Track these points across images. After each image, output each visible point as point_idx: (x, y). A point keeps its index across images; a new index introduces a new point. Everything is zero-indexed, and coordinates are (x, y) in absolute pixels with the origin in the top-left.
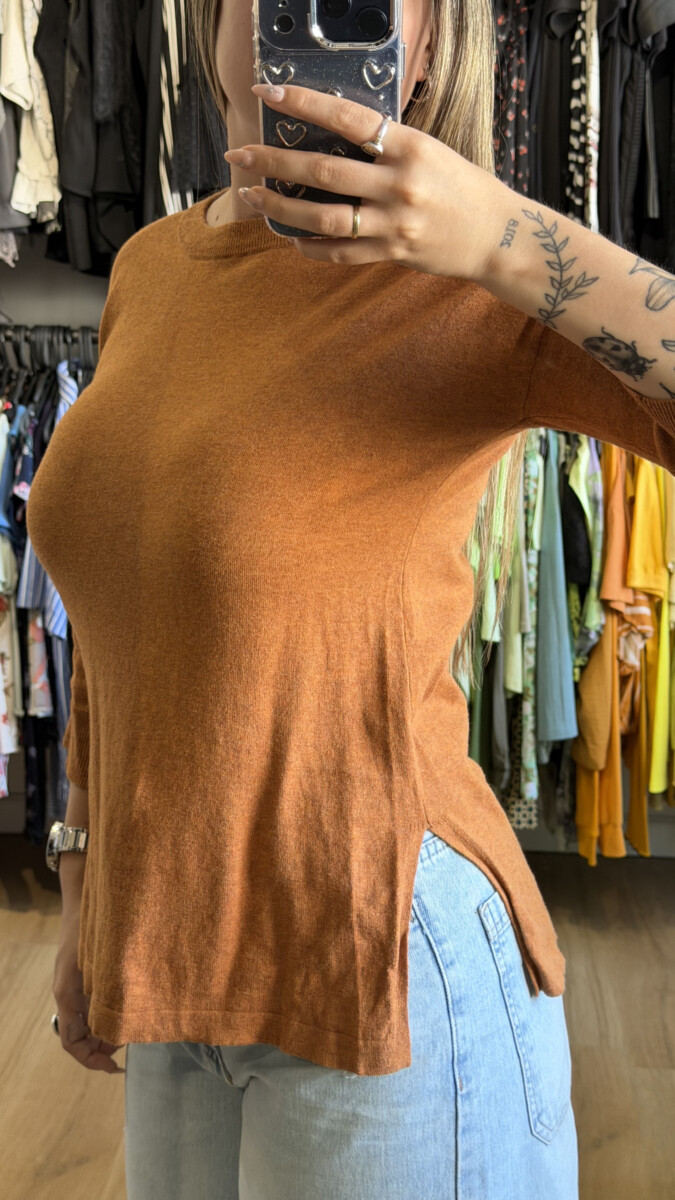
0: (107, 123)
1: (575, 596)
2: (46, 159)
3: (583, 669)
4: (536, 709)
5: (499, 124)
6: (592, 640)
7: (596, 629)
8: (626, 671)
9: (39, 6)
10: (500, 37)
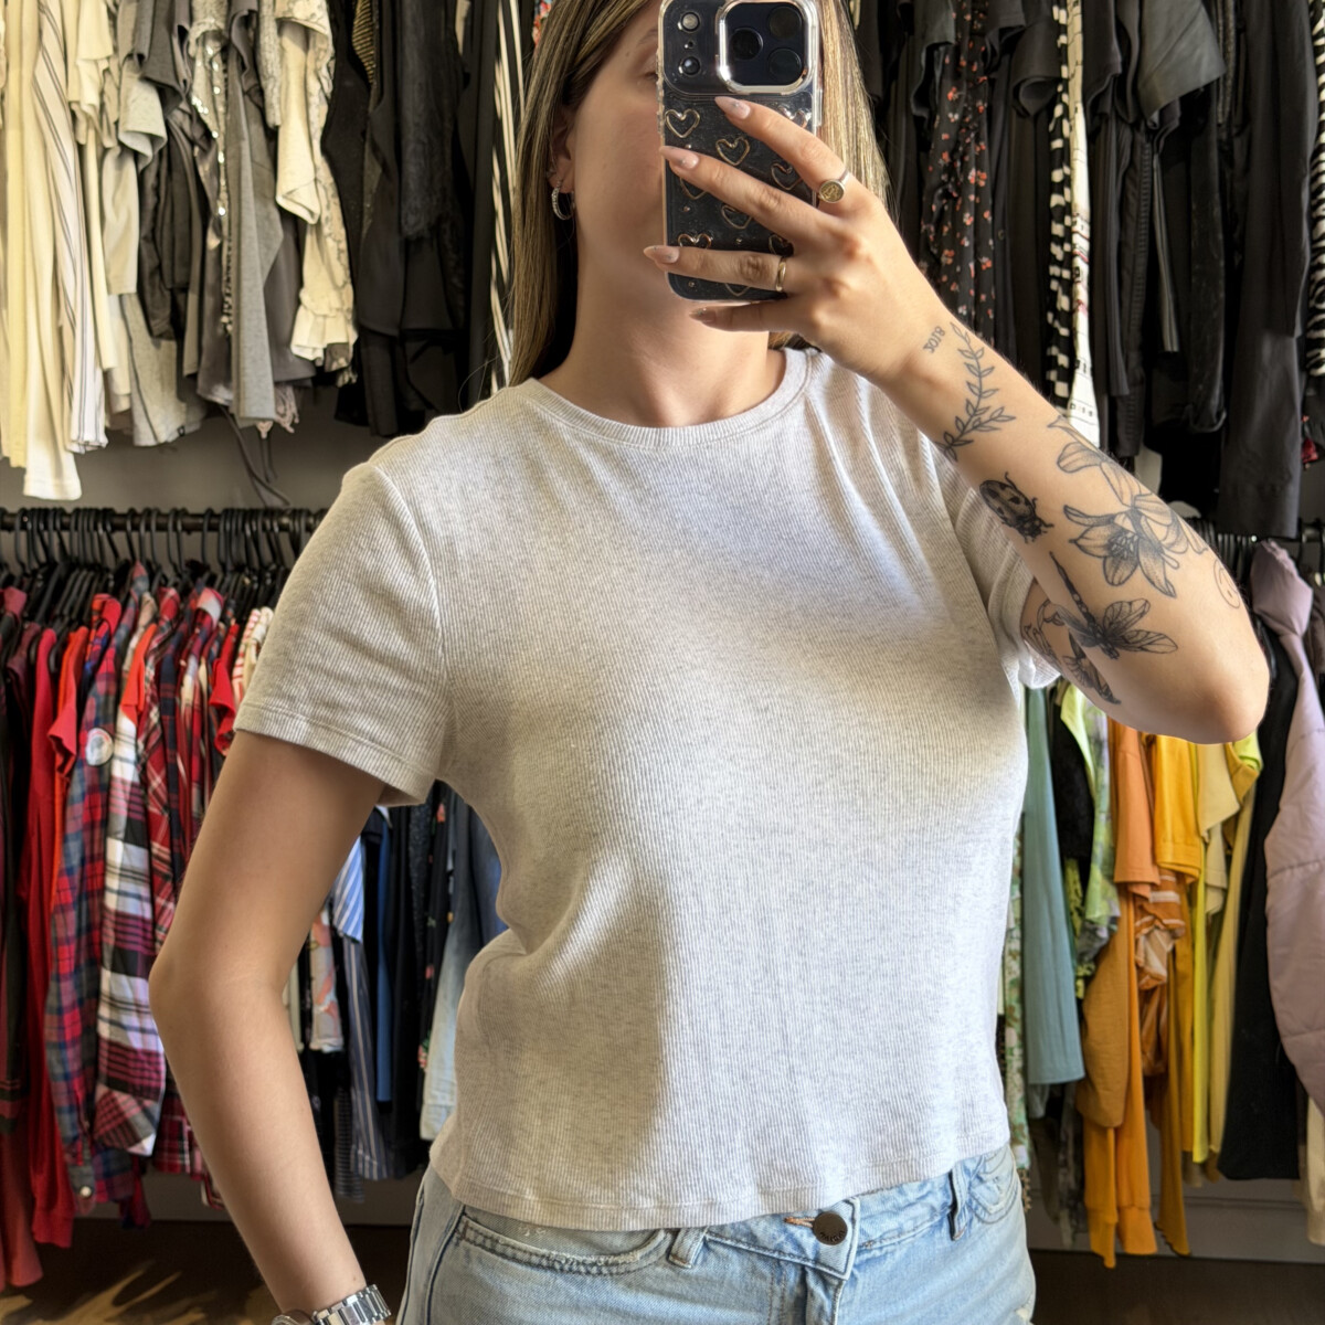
0: (420, 240)
1: (1074, 875)
2: (336, 287)
3: (1088, 980)
4: (1023, 1038)
5: (953, 231)
6: (1101, 939)
7: (1104, 923)
8: (1148, 983)
9: (328, 89)
10: (950, 115)
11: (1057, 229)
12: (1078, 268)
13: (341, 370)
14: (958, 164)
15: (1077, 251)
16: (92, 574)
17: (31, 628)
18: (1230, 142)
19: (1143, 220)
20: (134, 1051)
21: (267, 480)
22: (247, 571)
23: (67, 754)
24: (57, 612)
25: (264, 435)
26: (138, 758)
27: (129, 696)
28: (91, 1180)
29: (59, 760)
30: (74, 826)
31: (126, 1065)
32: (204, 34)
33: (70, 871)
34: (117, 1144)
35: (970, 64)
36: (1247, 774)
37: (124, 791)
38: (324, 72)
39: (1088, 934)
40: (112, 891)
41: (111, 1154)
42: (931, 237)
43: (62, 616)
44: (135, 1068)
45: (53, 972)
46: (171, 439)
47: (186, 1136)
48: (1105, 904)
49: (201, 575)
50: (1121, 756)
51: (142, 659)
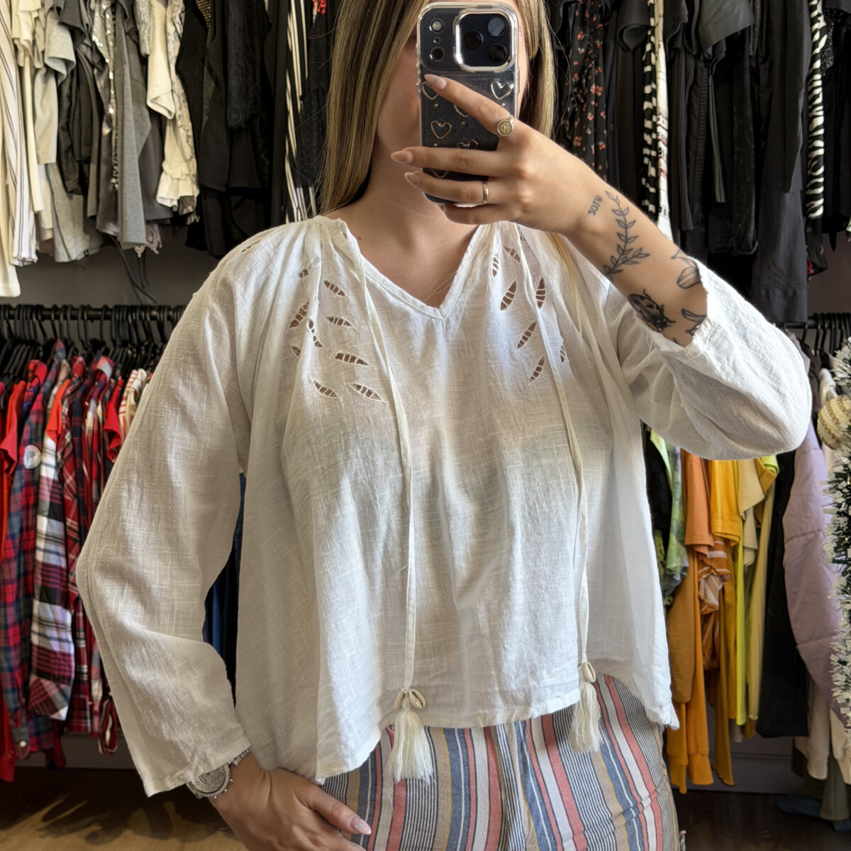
0: (239, 130)
1: (660, 540)
2: (186, 161)
5: (581, 124)
6: (676, 581)
7: (679, 570)
8: (707, 610)
9: (180, 31)
10: (579, 49)
11: (648, 124)
12: (660, 149)
13: (189, 214)
14: (584, 81)
15: (660, 137)
16: (29, 347)
18: (757, 68)
19: (702, 118)
20: (55, 653)
21: (143, 287)
22: (129, 345)
23: (11, 461)
24: (6, 371)
25: (140, 256)
26: (58, 464)
27: (51, 425)
28: (27, 737)
29: (6, 465)
31: (48, 662)
33: (13, 536)
34: (43, 713)
35: (592, 16)
36: (769, 475)
37: (48, 485)
38: (178, 20)
39: (667, 578)
40: (40, 549)
41: (40, 720)
42: (567, 128)
43: (8, 374)
44: (55, 664)
45: (2, 601)
46: (79, 258)
47: (88, 708)
48: (679, 559)
49: (100, 349)
50: (689, 464)
51: (60, 402)
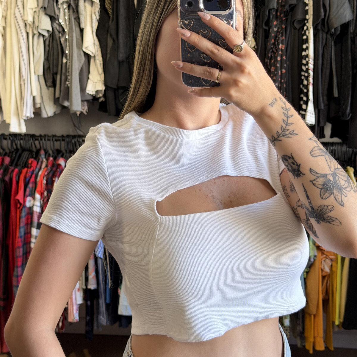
0: (123, 61)
2: (99, 74)
3: (307, 273)
5: (274, 62)
6: (311, 262)
7: (313, 257)
8: (324, 274)
9: (98, 17)
10: (275, 29)
11: (304, 62)
12: (310, 73)
13: (100, 97)
14: (276, 43)
15: (309, 68)
16: (29, 153)
17: (11, 168)
21: (79, 127)
23: (21, 204)
24: (19, 163)
25: (78, 115)
26: (41, 205)
27: (38, 188)
29: (19, 205)
30: (22, 224)
32: (63, 2)
33: (21, 237)
35: (280, 14)
37: (37, 215)
38: (97, 13)
40: (33, 243)
42: (268, 63)
43: (20, 165)
45: (16, 265)
46: (52, 116)
48: (313, 252)
49: (60, 154)
51: (42, 178)
